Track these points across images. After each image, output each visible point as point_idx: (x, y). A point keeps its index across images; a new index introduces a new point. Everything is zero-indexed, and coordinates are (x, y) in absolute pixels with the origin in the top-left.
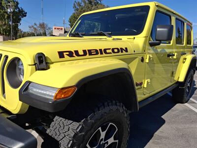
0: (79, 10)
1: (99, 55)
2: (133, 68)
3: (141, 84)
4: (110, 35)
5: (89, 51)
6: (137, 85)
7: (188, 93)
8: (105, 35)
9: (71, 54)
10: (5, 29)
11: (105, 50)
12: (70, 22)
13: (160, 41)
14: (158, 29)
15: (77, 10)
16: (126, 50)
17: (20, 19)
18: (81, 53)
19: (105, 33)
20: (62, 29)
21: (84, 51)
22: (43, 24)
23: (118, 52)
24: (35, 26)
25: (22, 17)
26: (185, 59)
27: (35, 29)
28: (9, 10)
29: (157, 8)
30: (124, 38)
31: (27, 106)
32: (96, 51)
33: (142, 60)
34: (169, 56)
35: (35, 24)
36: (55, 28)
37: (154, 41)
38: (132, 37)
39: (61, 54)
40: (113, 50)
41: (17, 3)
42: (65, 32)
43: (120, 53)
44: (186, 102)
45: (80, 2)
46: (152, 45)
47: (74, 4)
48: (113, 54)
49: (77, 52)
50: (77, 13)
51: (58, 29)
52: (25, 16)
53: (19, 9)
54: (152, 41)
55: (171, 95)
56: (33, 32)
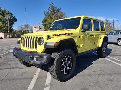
0: (48, 16)
1: (64, 35)
2: (76, 40)
3: (80, 46)
4: (67, 29)
5: (61, 34)
6: (78, 46)
7: (105, 53)
8: (65, 29)
9: (56, 35)
10: (5, 29)
11: (66, 34)
12: (43, 23)
13: (86, 30)
14: (84, 26)
15: (47, 16)
16: (73, 34)
17: (13, 23)
18: (58, 35)
19: (65, 28)
20: (38, 27)
21: (59, 34)
22: (27, 25)
23: (70, 34)
24: (22, 27)
25: (15, 22)
26: (101, 37)
27: (22, 28)
28: (7, 19)
29: (84, 18)
30: (72, 30)
31: (45, 48)
32: (63, 34)
33: (79, 37)
34: (91, 35)
35: (22, 25)
36: (34, 27)
37: (84, 30)
38: (75, 29)
39: (53, 35)
40: (68, 34)
41: (12, 14)
42: (40, 29)
43: (71, 35)
44: (105, 57)
45: (48, 11)
46: (83, 31)
47: (45, 13)
48: (68, 35)
49: (57, 35)
50: (47, 18)
51: (36, 27)
52: (16, 21)
53: (13, 17)
54: (83, 30)
55: (97, 54)
56: (21, 30)
